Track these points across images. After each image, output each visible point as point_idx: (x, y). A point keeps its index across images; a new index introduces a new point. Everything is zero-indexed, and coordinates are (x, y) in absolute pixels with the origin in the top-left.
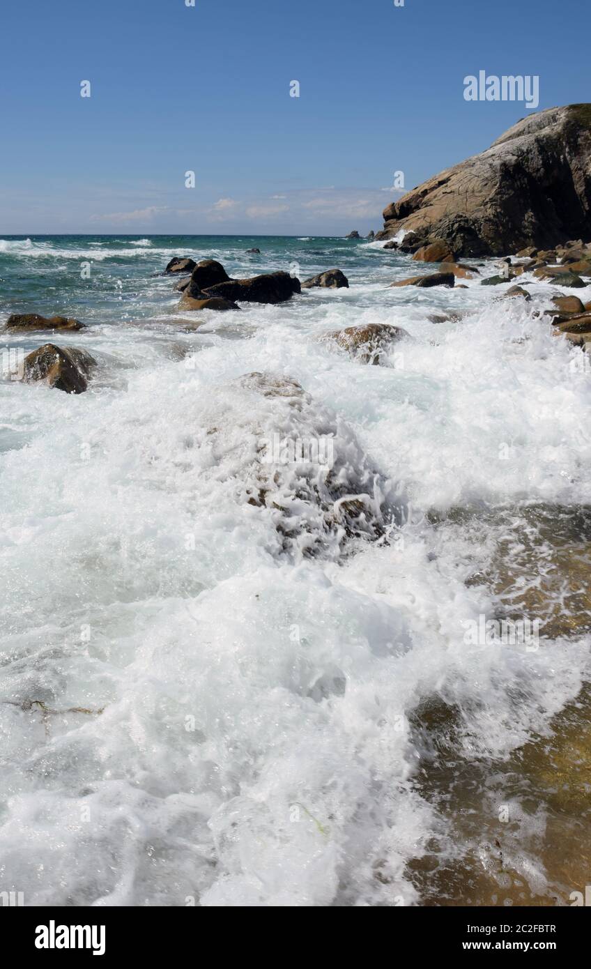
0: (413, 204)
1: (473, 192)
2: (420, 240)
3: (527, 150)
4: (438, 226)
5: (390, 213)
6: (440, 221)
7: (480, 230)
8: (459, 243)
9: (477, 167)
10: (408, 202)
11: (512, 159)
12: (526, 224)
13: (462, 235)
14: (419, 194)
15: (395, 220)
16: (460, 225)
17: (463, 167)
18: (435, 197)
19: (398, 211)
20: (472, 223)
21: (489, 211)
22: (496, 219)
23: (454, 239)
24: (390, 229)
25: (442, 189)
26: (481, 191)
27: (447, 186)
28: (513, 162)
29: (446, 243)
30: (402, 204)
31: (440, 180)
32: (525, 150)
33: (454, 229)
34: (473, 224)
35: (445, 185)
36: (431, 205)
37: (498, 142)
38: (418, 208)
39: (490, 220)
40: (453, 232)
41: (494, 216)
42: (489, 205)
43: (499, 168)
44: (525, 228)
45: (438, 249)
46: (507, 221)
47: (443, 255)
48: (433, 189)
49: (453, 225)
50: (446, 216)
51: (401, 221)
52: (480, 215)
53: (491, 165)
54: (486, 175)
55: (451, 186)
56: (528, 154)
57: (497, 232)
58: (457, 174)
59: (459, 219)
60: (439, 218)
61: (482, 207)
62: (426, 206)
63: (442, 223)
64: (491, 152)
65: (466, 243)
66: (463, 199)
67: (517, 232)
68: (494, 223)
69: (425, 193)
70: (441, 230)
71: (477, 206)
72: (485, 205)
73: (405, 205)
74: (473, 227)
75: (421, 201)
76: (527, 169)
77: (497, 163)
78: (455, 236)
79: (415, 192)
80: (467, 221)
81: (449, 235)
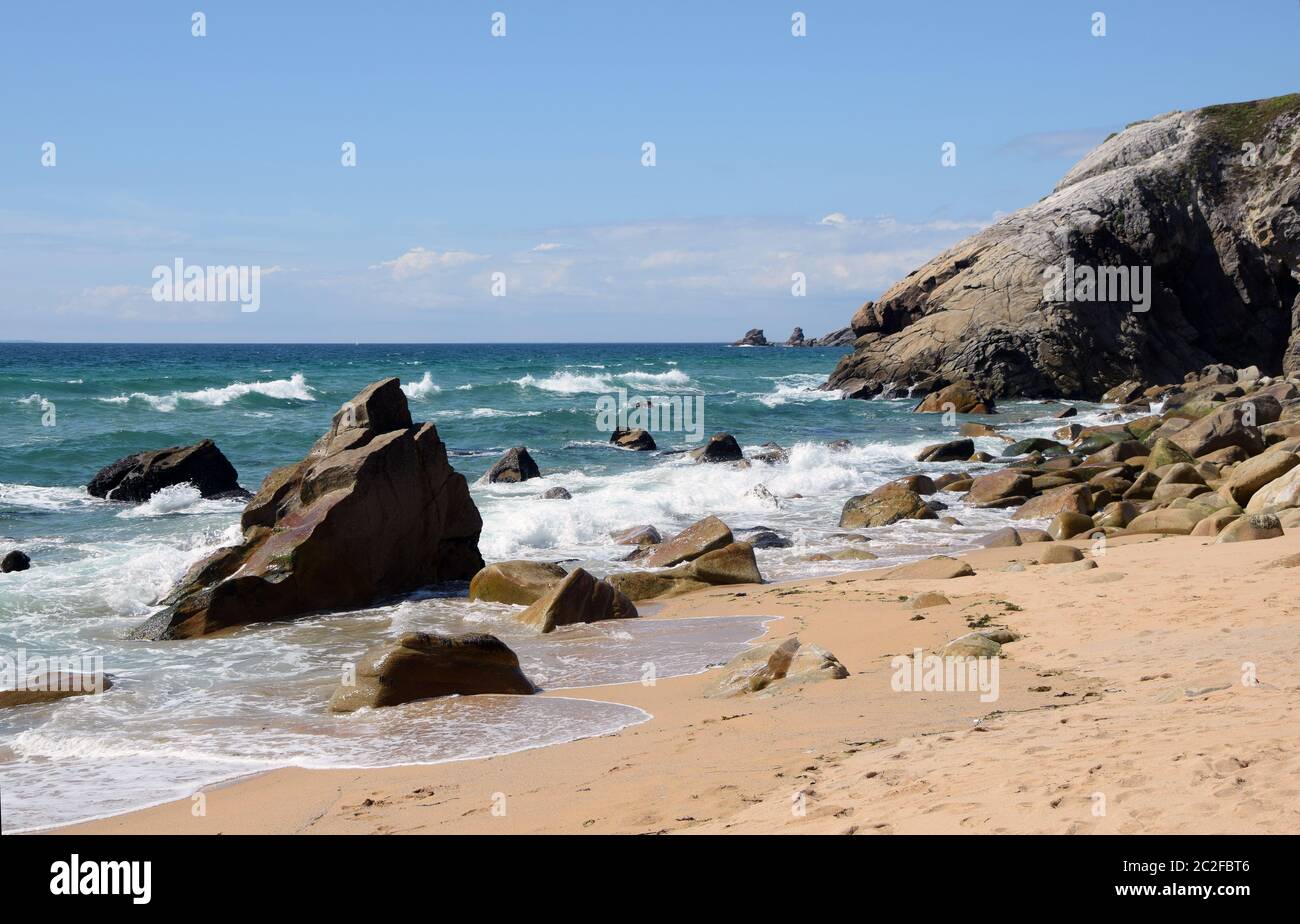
0: (909, 305)
1: (1020, 285)
2: (927, 375)
3: (1120, 201)
4: (959, 349)
5: (866, 321)
6: (962, 339)
7: (1035, 354)
8: (998, 379)
9: (1026, 236)
10: (899, 301)
11: (1090, 220)
12: (1123, 338)
13: (1002, 364)
14: (920, 285)
15: (875, 335)
16: (997, 347)
17: (1001, 233)
18: (951, 292)
19: (880, 319)
20: (1019, 342)
21: (1051, 319)
22: (1062, 334)
23: (988, 373)
24: (869, 354)
25: (962, 279)
26: (1033, 284)
27: (971, 272)
28: (1093, 227)
29: (973, 384)
30: (889, 304)
31: (959, 258)
32: (1116, 202)
33: (987, 354)
34: (1023, 344)
35: (968, 269)
36: (944, 309)
37: (1068, 181)
38: (918, 311)
39: (1053, 335)
40: (985, 360)
41: (1061, 328)
42: (1050, 309)
43: (1065, 240)
44: (1122, 345)
45: (960, 396)
46: (1086, 337)
47: (969, 405)
48: (947, 275)
49: (985, 347)
50: (972, 330)
51: (888, 338)
52: (1033, 327)
53: (1051, 233)
54: (1044, 254)
55: (981, 273)
56: (1122, 207)
57: (1066, 356)
58: (989, 247)
59: (996, 337)
60: (959, 333)
61: (1038, 312)
62: (935, 311)
63: (964, 344)
64: (1053, 202)
65: (1010, 379)
66: (1001, 298)
67: (1106, 355)
68: (1061, 341)
69: (931, 283)
70: (964, 356)
71: (1028, 309)
72: (1042, 309)
73: (893, 306)
74: (1022, 350)
75: (924, 299)
76: (1120, 238)
77: (1062, 230)
78: (990, 366)
79: (911, 281)
80: (1010, 340)
81: (979, 365)
